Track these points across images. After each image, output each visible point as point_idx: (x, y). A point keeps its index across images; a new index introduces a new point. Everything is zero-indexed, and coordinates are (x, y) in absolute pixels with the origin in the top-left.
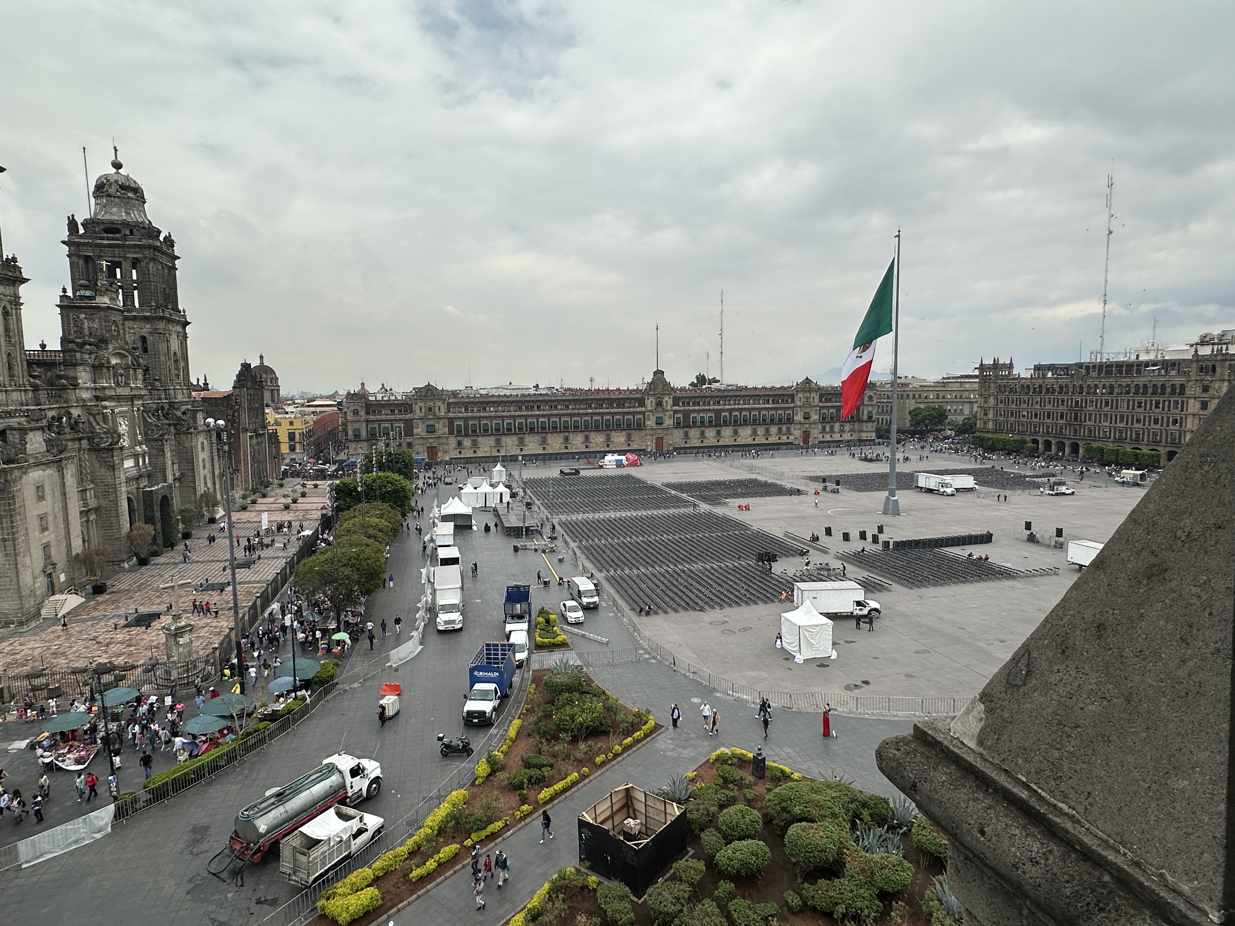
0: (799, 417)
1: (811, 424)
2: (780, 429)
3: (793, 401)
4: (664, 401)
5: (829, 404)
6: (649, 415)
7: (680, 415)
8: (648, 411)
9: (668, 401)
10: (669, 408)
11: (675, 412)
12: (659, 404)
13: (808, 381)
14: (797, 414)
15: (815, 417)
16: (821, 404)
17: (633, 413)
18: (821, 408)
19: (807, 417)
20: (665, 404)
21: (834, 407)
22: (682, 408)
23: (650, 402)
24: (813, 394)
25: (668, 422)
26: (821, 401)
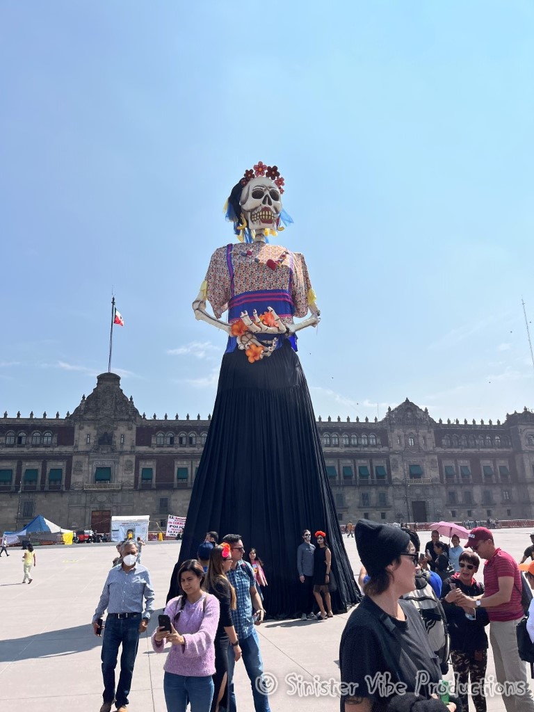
0: (399, 474)
1: (425, 487)
2: (365, 497)
3: (385, 442)
4: (117, 434)
5: (456, 450)
6: (79, 463)
7: (150, 464)
8: (78, 453)
9: (125, 435)
10: (127, 448)
11: (141, 457)
12: (105, 440)
13: (408, 407)
14: (396, 467)
15: (431, 474)
16: (439, 450)
17: (44, 459)
18: (442, 457)
19: (415, 473)
20: (117, 441)
21: (465, 456)
22: (157, 450)
23: (85, 436)
24: (423, 431)
25: (123, 476)
26: (439, 444)
